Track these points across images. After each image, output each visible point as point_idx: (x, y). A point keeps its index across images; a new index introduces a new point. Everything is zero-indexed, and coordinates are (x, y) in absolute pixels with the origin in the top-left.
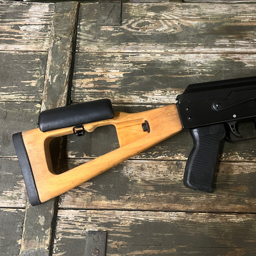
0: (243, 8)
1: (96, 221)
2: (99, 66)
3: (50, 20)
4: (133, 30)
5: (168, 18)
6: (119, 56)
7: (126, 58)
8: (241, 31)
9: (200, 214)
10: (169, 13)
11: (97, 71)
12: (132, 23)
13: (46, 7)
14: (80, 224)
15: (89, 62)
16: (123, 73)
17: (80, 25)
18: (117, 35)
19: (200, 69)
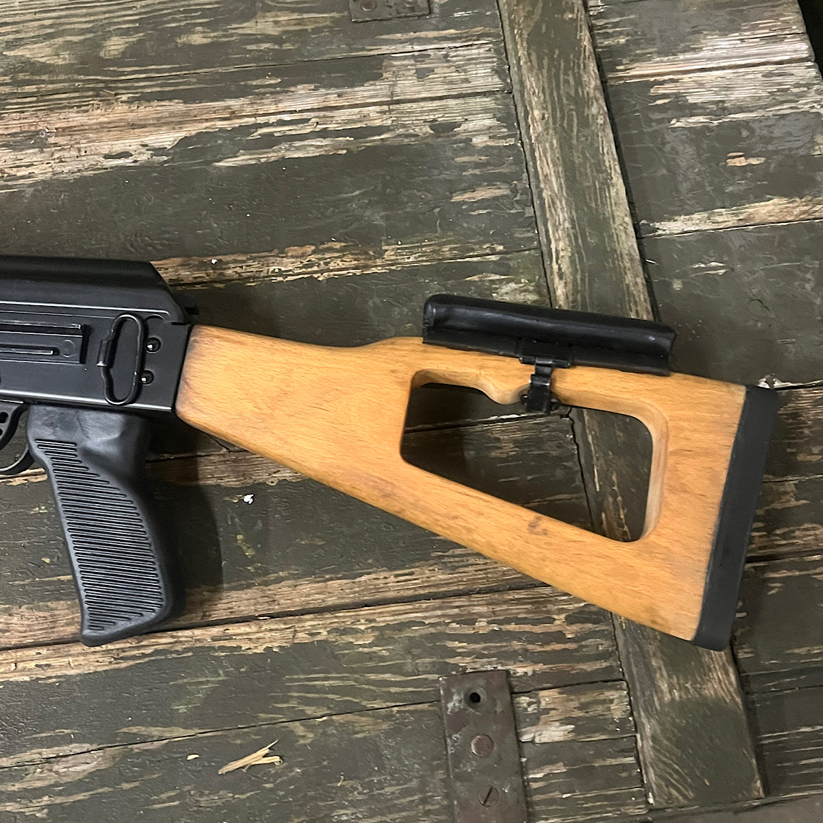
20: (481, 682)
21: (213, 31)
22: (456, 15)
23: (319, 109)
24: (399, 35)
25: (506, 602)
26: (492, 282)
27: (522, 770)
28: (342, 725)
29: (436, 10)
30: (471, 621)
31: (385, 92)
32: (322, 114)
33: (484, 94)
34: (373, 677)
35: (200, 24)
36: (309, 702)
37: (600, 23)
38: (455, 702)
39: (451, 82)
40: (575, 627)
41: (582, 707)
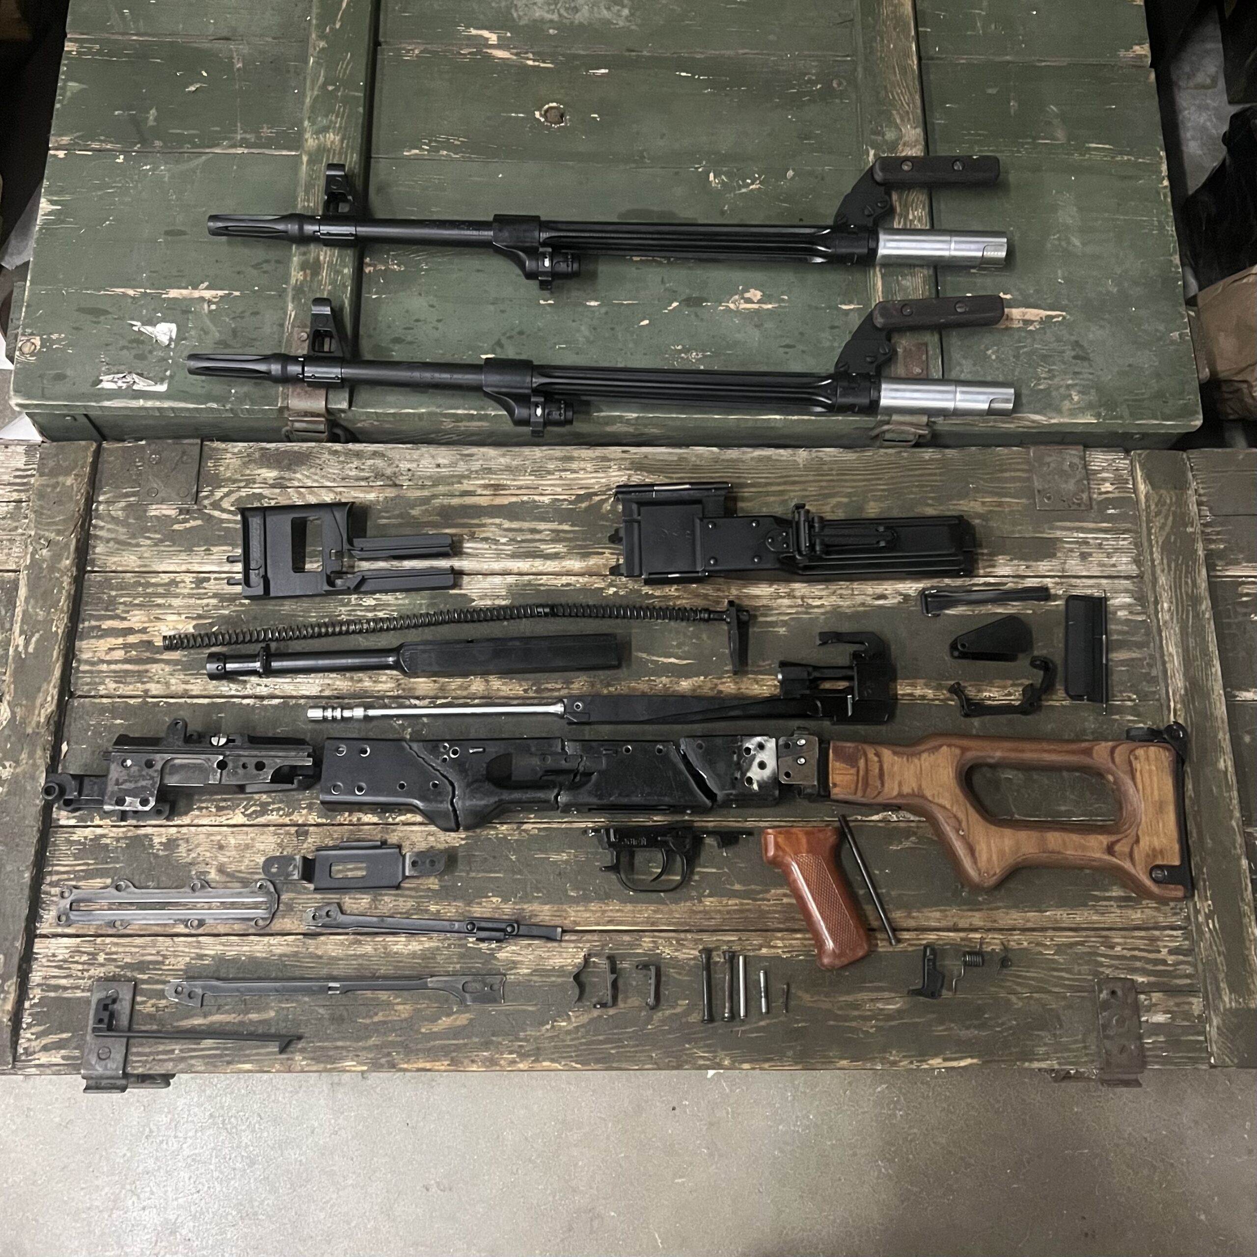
0: (484, 460)
1: (115, 960)
2: (140, 606)
3: (27, 490)
4: (225, 516)
5: (310, 484)
6: (187, 580)
7: (205, 585)
8: (473, 518)
9: (332, 937)
10: (313, 470)
11: (134, 619)
12: (222, 498)
13: (18, 453)
14: (80, 967)
15: (117, 596)
16: (195, 622)
17: (99, 503)
18: (186, 529)
19: (370, 611)
20: (1119, 984)
21: (941, 504)
22: (1110, 511)
23: (1013, 577)
24: (1068, 524)
25: (1133, 937)
26: (1129, 721)
27: (1140, 1037)
28: (1037, 1000)
29: (1095, 507)
30: (1113, 948)
31: (1059, 568)
32: (1015, 580)
33: (1126, 578)
34: (1055, 974)
35: (932, 498)
36: (1019, 984)
37: (1209, 530)
38: (1104, 995)
39: (1104, 565)
40: (1173, 957)
41: (1177, 1005)
